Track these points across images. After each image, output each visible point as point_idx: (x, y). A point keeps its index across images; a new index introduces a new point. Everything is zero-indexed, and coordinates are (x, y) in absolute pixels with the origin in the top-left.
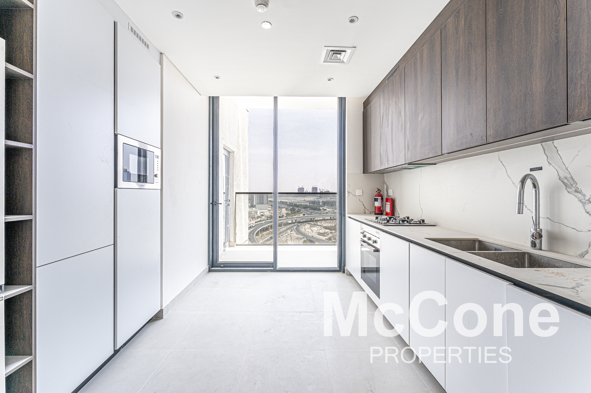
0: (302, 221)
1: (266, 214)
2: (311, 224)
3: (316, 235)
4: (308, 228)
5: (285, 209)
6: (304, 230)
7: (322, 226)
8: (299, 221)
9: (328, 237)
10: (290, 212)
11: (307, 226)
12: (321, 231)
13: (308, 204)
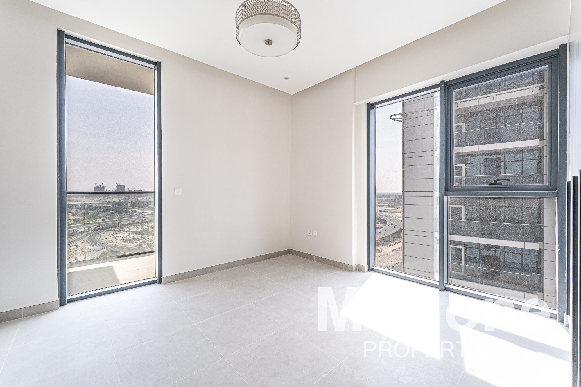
0: (100, 227)
2: (114, 230)
3: (121, 242)
4: (110, 235)
6: (103, 238)
7: (130, 231)
8: (96, 227)
9: (139, 243)
11: (109, 233)
12: (128, 238)
13: (110, 206)
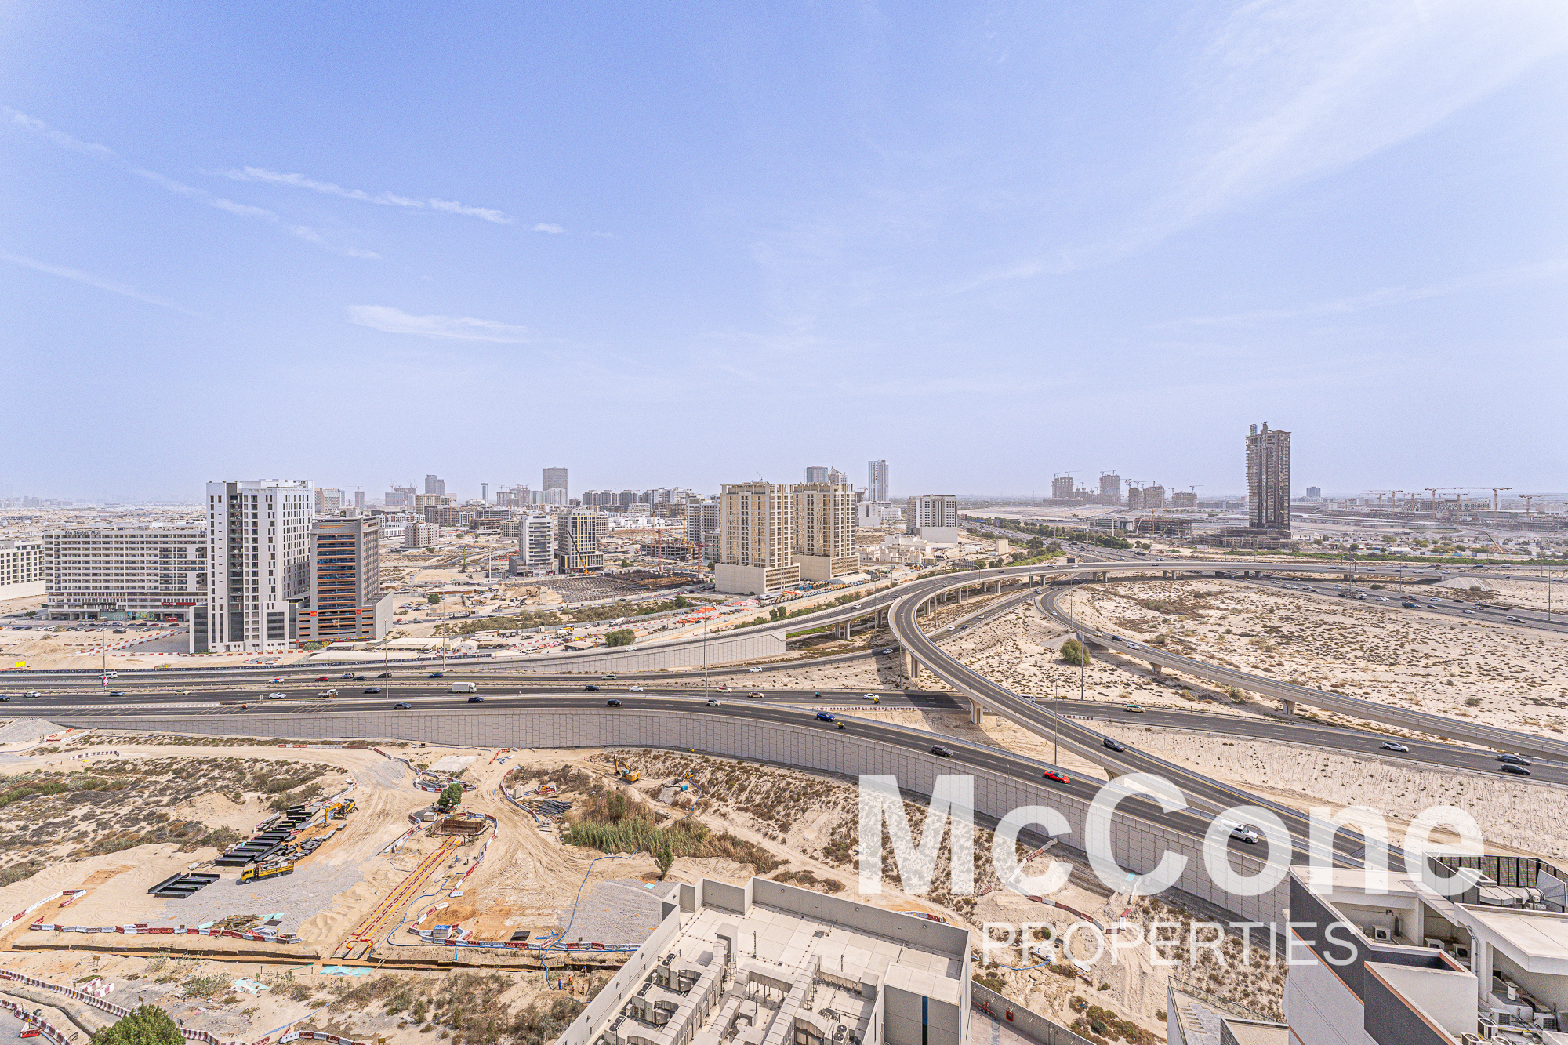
0: (1063, 578)
1: (949, 554)
2: (1094, 590)
3: (1110, 624)
4: (1084, 601)
5: (1006, 541)
6: (1069, 606)
7: (1133, 599)
8: (1055, 578)
9: (1156, 634)
10: (1025, 551)
11: (1081, 596)
12: (1128, 614)
13: (1086, 527)
